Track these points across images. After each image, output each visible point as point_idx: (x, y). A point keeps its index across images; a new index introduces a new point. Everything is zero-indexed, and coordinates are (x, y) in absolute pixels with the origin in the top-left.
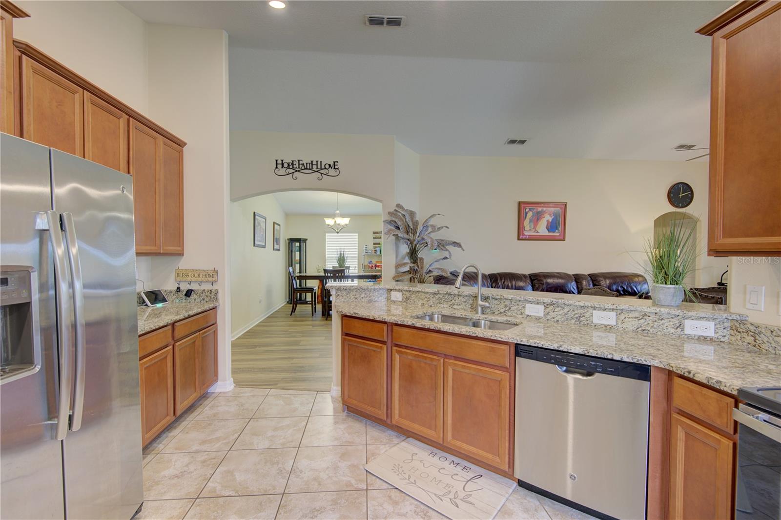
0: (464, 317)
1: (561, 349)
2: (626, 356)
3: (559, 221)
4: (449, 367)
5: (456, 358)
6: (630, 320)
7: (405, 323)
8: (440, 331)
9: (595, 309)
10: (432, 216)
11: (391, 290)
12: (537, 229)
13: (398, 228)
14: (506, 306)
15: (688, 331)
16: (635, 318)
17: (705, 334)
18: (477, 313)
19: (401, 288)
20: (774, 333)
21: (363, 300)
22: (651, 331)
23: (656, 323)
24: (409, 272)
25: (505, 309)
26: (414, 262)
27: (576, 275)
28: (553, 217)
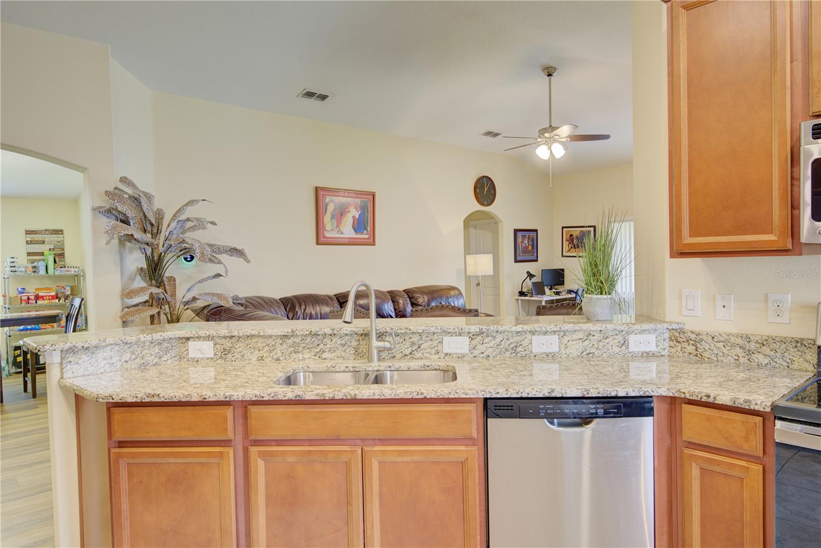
0: (352, 369)
1: (553, 395)
2: (631, 389)
3: (367, 217)
4: (373, 459)
5: (383, 441)
6: (574, 342)
7: (280, 397)
8: (356, 399)
9: (534, 334)
10: (191, 203)
11: (188, 339)
12: (341, 228)
13: (126, 222)
14: (413, 344)
15: (633, 348)
16: (580, 339)
17: (647, 350)
18: (370, 360)
19: (212, 332)
20: (716, 339)
21: (128, 366)
22: (596, 353)
23: (601, 344)
24: (147, 304)
25: (411, 348)
26: (158, 285)
27: (390, 292)
28: (360, 211)
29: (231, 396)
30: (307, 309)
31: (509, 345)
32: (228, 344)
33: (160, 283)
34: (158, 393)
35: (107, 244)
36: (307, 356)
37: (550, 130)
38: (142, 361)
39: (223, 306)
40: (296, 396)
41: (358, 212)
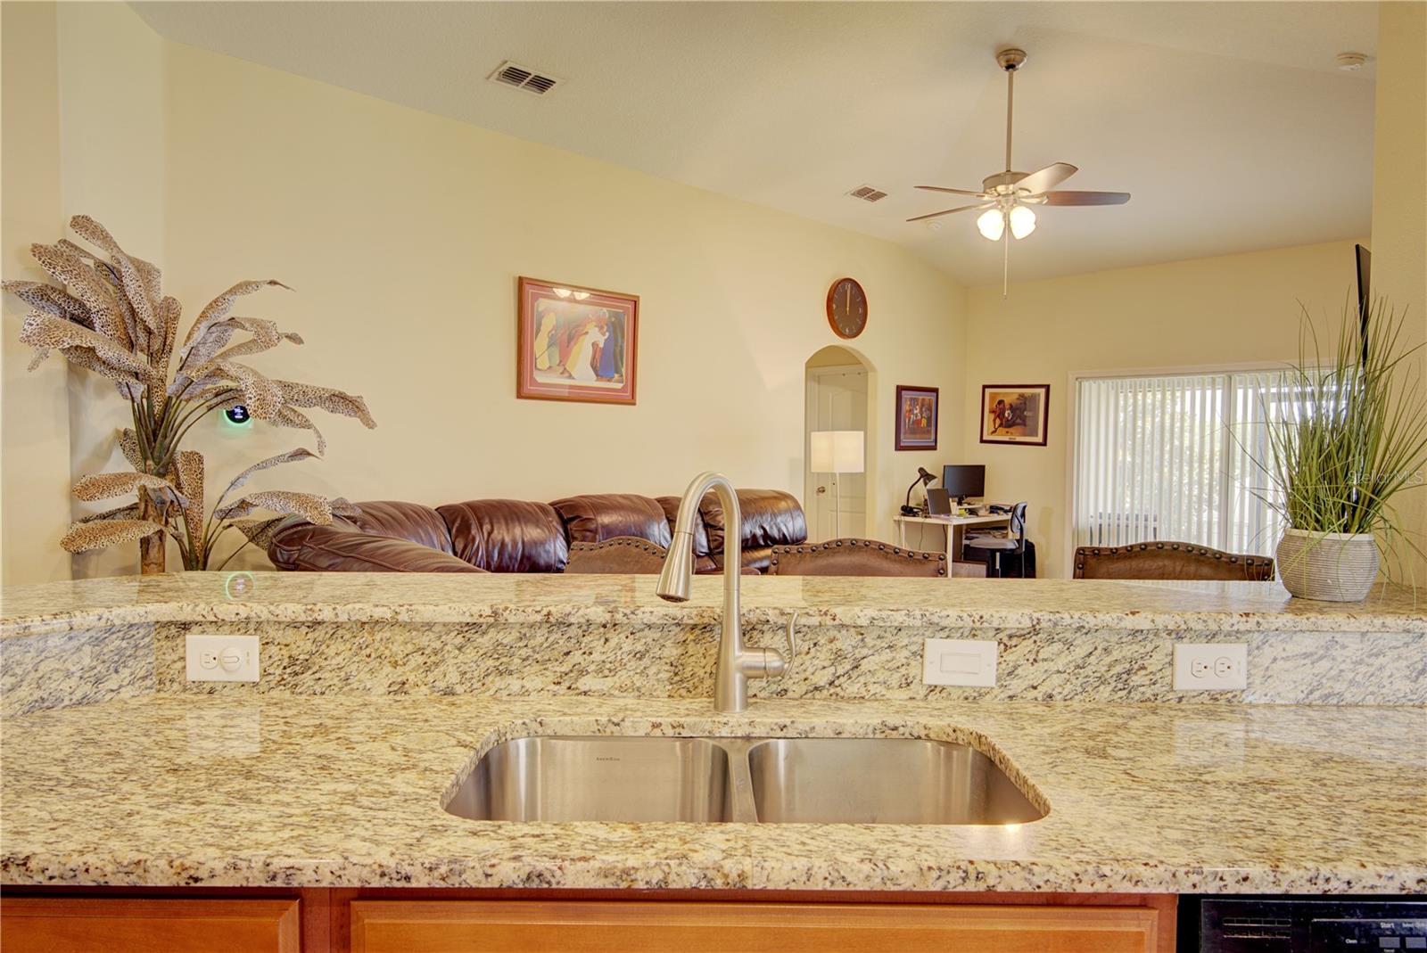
0: (670, 733)
3: (622, 347)
6: (1289, 664)
8: (742, 889)
9: (1181, 638)
10: (243, 287)
11: (185, 627)
12: (568, 366)
13: (84, 321)
14: (839, 656)
16: (1306, 655)
18: (720, 702)
19: (258, 610)
22: (1347, 695)
23: (1363, 669)
24: (135, 513)
25: (833, 668)
26: (161, 471)
27: (663, 502)
28: (607, 334)
29: (291, 871)
30: (495, 532)
31: (1110, 666)
32: (302, 644)
33: (166, 467)
34: (27, 852)
35: (31, 369)
36: (533, 683)
37: (1008, 178)
38: (37, 694)
39: (309, 523)
40: (529, 877)
41: (604, 335)
